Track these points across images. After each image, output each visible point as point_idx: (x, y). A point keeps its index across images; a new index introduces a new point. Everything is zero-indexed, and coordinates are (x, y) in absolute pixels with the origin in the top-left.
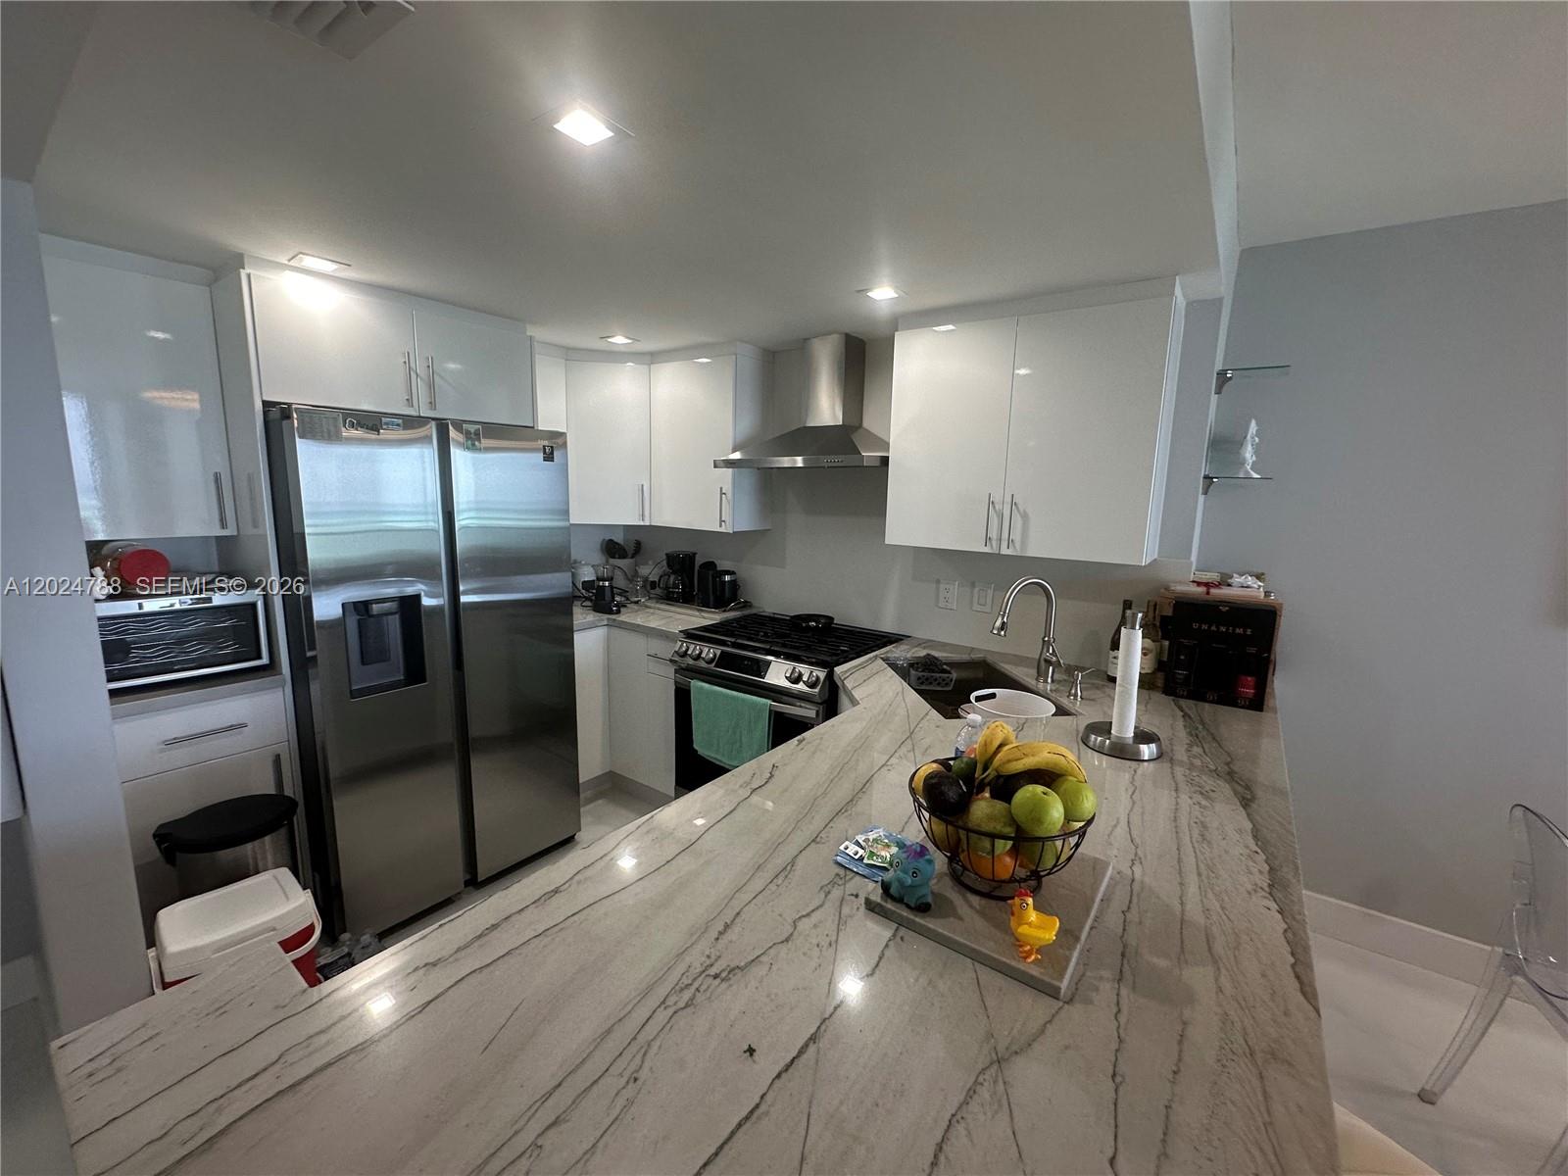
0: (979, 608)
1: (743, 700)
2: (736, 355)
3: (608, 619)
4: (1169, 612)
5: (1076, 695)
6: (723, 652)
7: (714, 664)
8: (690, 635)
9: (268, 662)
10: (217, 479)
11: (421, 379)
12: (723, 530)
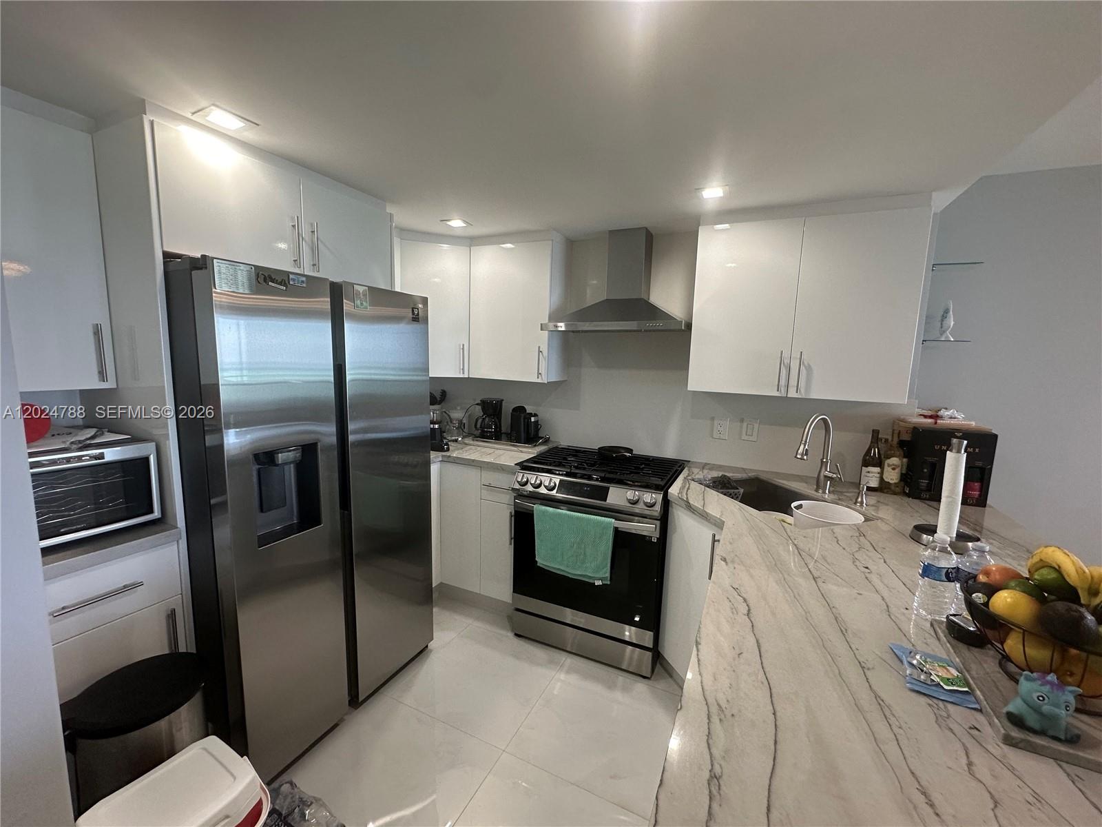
0: (746, 438)
1: (589, 520)
2: (552, 240)
3: (443, 456)
4: (906, 437)
5: (862, 503)
6: (561, 481)
7: (555, 491)
8: (524, 466)
9: (160, 516)
10: (97, 331)
11: (305, 241)
12: (539, 381)
